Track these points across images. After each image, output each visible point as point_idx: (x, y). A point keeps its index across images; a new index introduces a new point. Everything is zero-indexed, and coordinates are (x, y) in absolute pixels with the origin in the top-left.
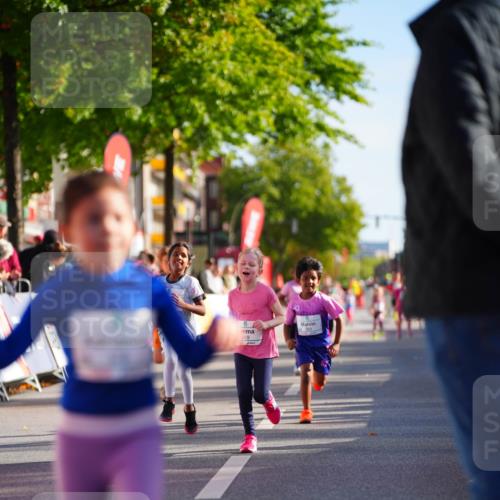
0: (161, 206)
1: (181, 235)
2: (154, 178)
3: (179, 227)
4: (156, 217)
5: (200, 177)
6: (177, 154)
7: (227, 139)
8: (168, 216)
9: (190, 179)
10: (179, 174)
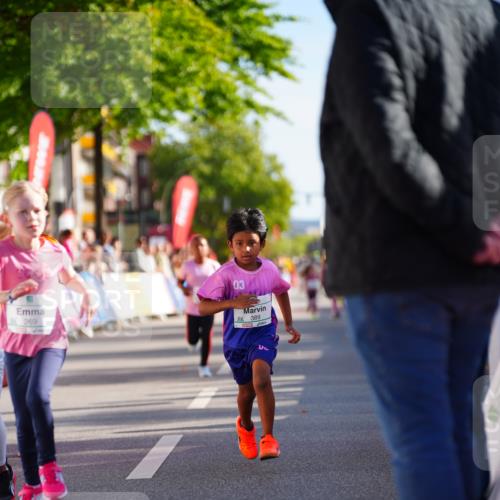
0: (91, 185)
1: (112, 215)
2: (84, 157)
3: (109, 205)
4: (87, 196)
5: (130, 155)
6: (106, 132)
7: (157, 116)
8: (98, 194)
9: (120, 157)
10: (109, 152)
